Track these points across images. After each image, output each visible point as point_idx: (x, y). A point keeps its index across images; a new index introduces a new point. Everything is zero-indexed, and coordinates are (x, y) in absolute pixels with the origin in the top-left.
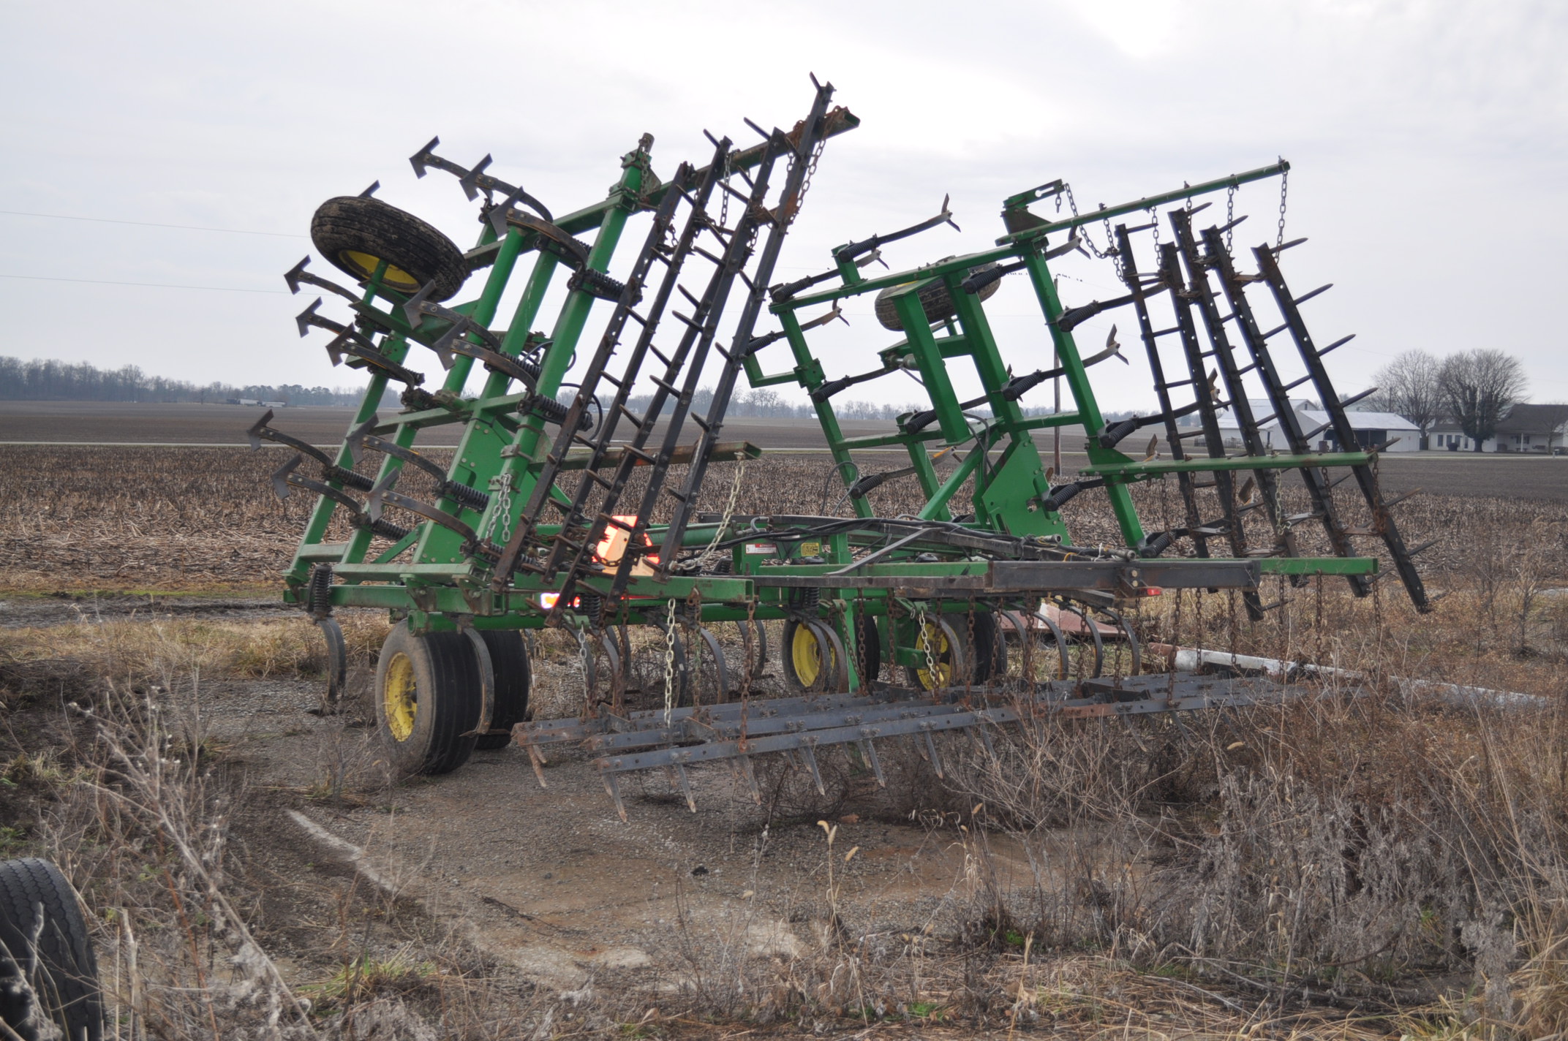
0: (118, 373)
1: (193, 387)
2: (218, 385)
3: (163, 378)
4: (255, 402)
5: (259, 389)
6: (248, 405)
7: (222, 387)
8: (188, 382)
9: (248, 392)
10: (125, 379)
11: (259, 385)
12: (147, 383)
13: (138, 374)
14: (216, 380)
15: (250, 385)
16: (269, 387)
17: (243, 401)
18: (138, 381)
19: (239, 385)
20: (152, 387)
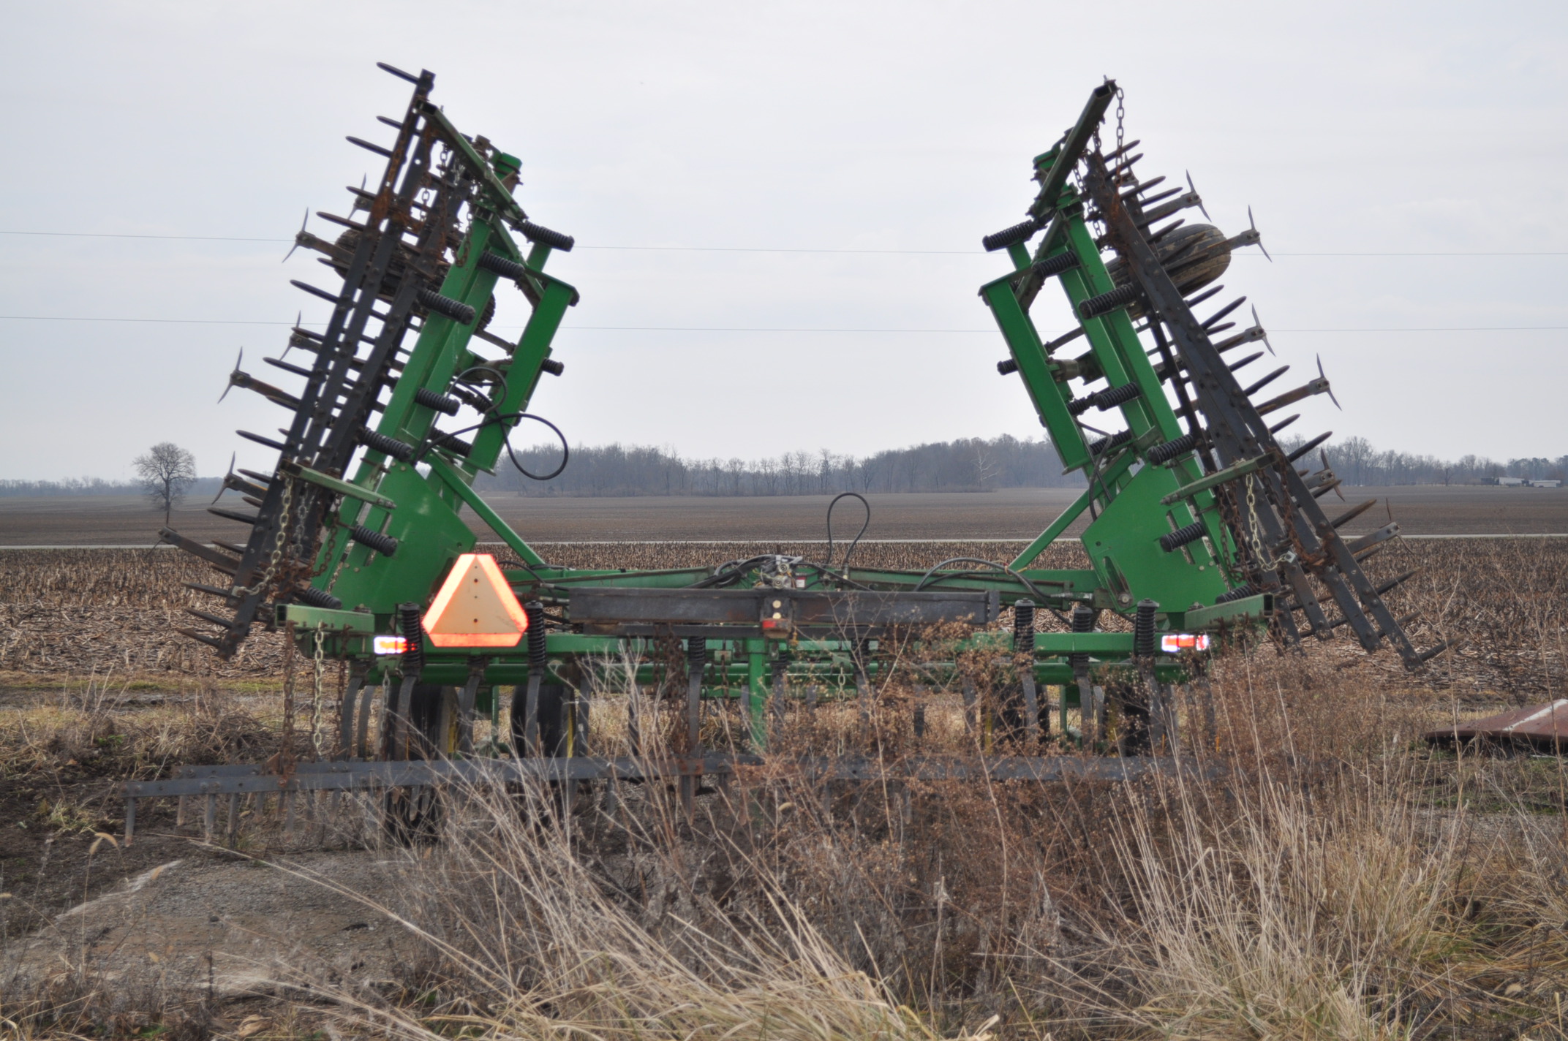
0: (1340, 449)
1: (1439, 465)
2: (1472, 459)
3: (1398, 452)
4: (1519, 481)
5: (1530, 463)
6: (1510, 485)
7: (1477, 462)
8: (1431, 458)
9: (1516, 467)
10: (1348, 455)
11: (1530, 457)
12: (1377, 460)
13: (1365, 449)
14: (1468, 453)
15: (1518, 458)
16: (1545, 460)
17: (1503, 480)
18: (1365, 458)
19: (1502, 459)
20: (1383, 465)
